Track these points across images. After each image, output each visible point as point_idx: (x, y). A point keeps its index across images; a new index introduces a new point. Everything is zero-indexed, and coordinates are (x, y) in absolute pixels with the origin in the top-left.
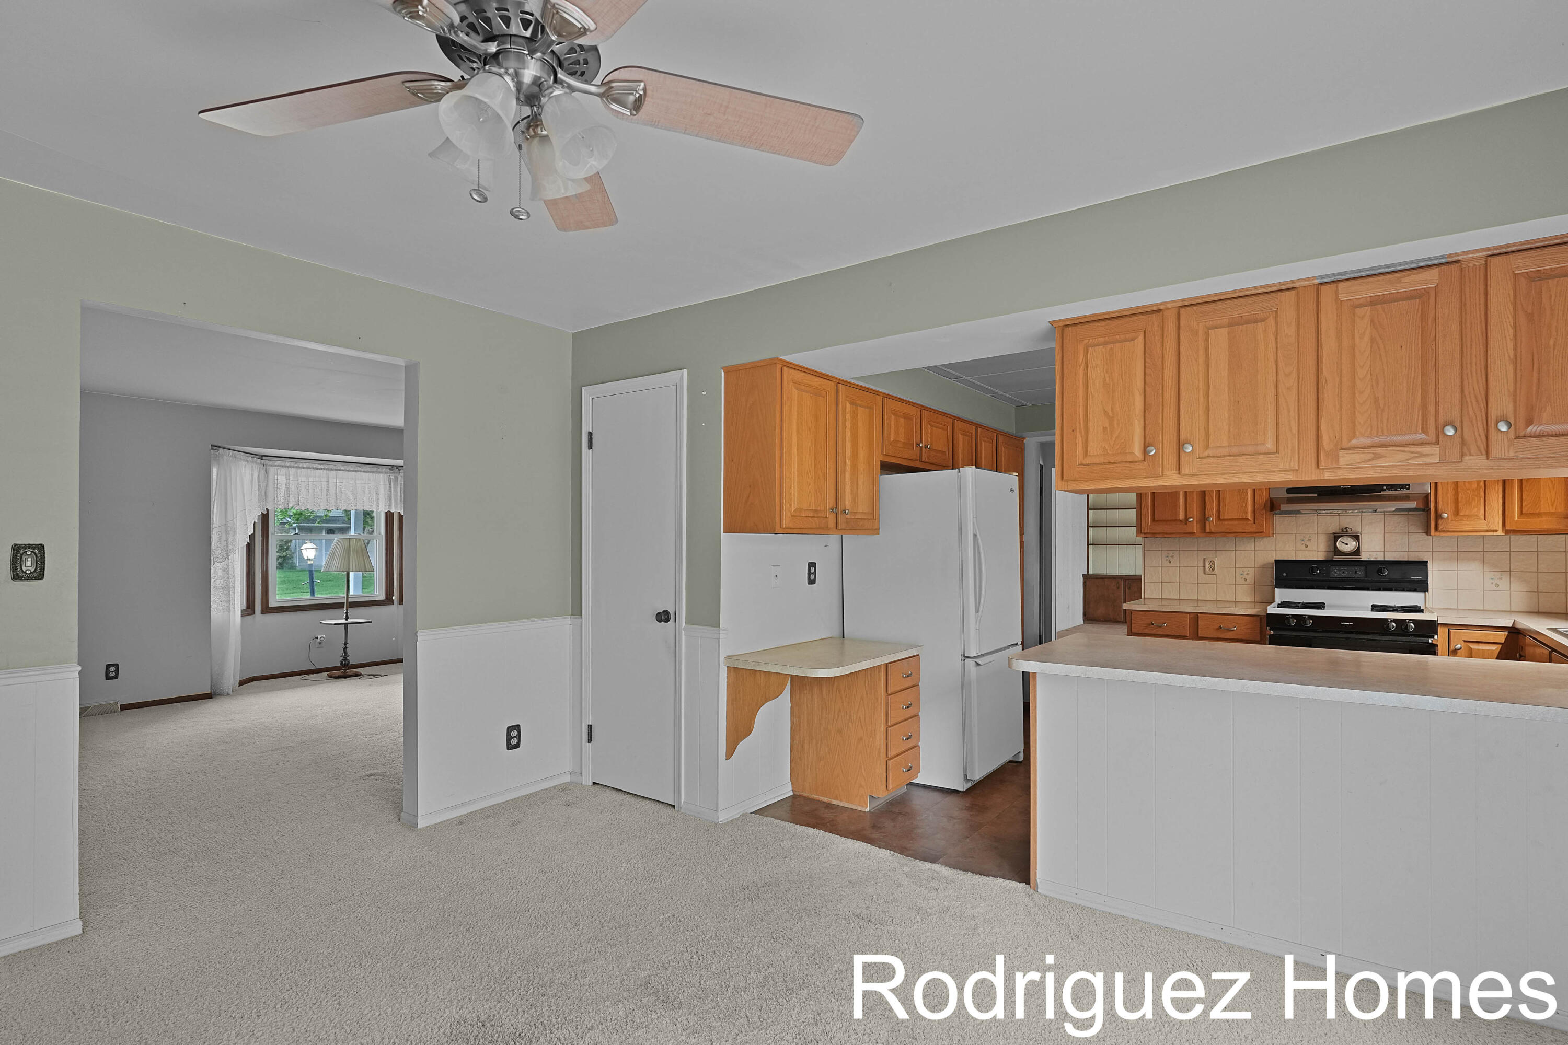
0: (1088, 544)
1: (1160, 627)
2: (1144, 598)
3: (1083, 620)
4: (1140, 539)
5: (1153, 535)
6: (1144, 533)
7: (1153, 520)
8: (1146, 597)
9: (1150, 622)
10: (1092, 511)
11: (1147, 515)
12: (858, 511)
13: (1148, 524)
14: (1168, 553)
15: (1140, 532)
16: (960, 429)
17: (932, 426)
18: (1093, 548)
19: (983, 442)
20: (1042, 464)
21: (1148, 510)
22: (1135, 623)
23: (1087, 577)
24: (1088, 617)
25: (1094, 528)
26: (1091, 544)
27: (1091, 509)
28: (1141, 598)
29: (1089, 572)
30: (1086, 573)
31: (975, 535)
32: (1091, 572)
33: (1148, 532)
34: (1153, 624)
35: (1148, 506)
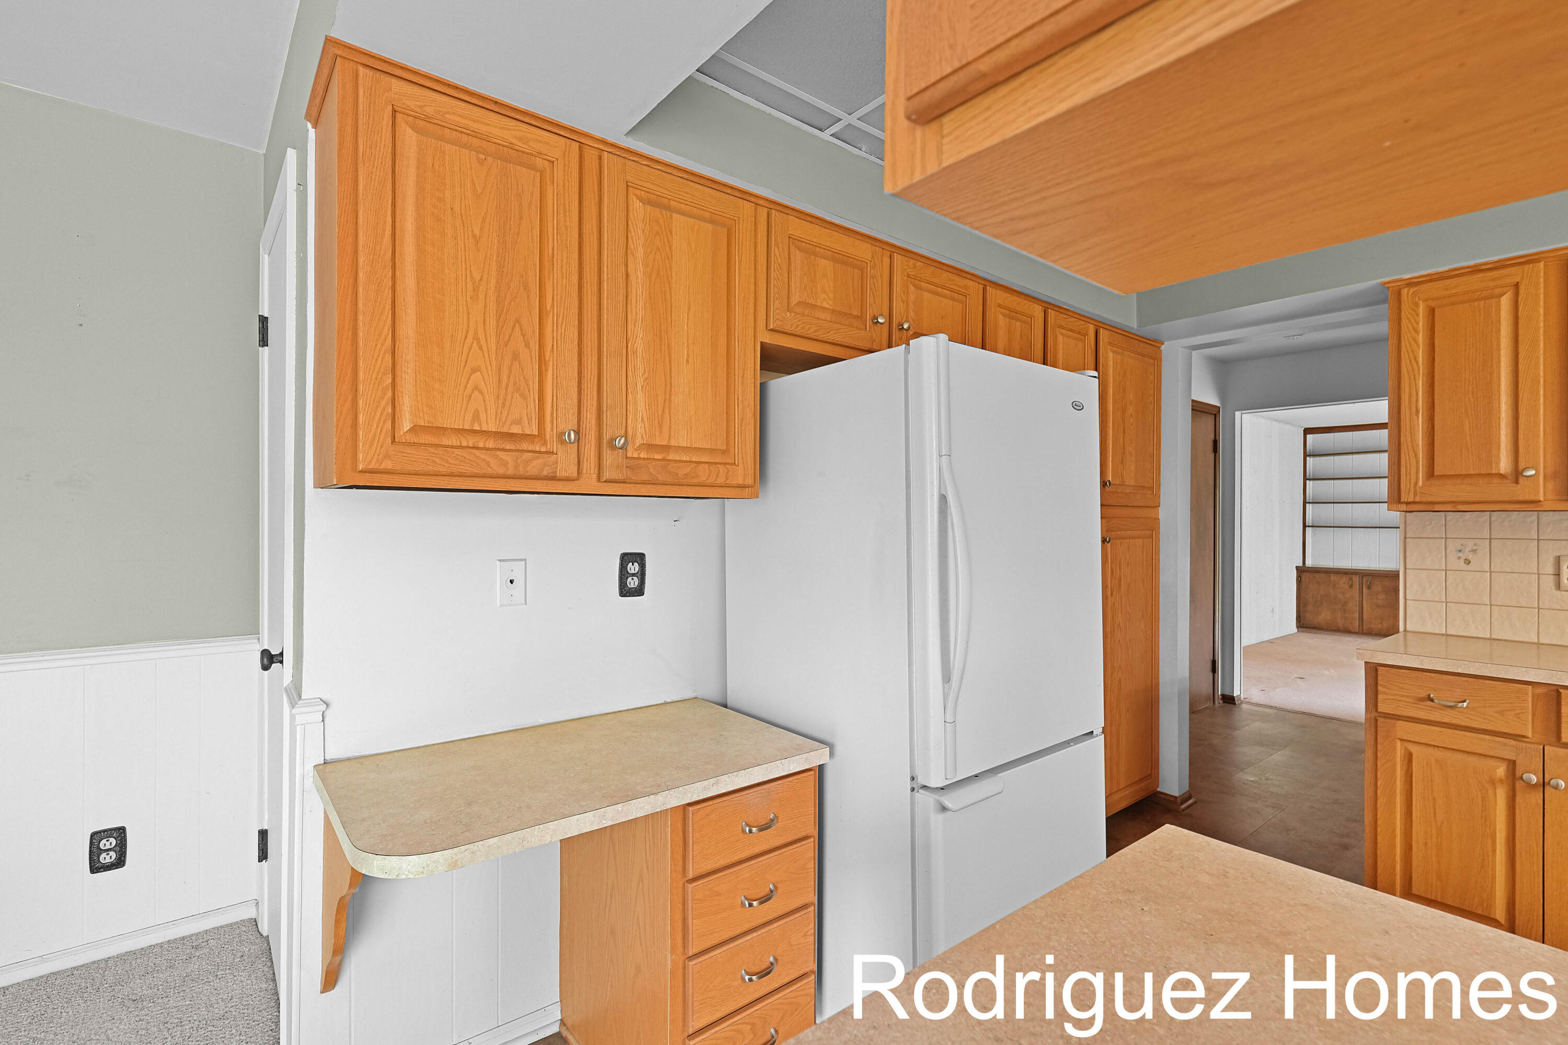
0: (1305, 526)
1: (1450, 707)
2: (1405, 630)
3: (1297, 627)
4: (1395, 516)
5: (1430, 507)
6: (1408, 503)
7: (1431, 474)
8: (1408, 628)
9: (1423, 694)
10: (1311, 482)
11: (1414, 463)
12: (673, 443)
13: (1416, 483)
14: (1462, 545)
15: (1395, 498)
16: (999, 306)
17: (918, 287)
18: (1313, 532)
19: (1060, 338)
20: (1212, 399)
21: (1416, 456)
22: (1384, 693)
23: (1302, 571)
24: (1303, 623)
25: (1315, 505)
26: (1309, 526)
27: (1310, 479)
28: (1398, 632)
29: (1306, 563)
30: (1301, 565)
31: (943, 499)
32: (1309, 563)
33: (1417, 499)
34: (1432, 700)
35: (1418, 445)
